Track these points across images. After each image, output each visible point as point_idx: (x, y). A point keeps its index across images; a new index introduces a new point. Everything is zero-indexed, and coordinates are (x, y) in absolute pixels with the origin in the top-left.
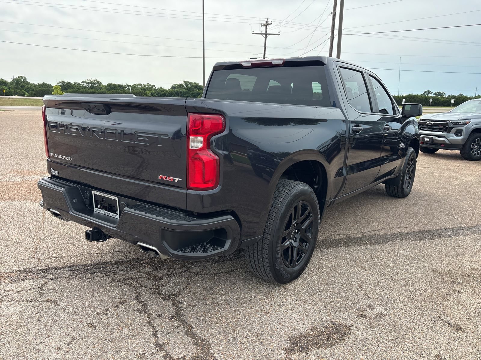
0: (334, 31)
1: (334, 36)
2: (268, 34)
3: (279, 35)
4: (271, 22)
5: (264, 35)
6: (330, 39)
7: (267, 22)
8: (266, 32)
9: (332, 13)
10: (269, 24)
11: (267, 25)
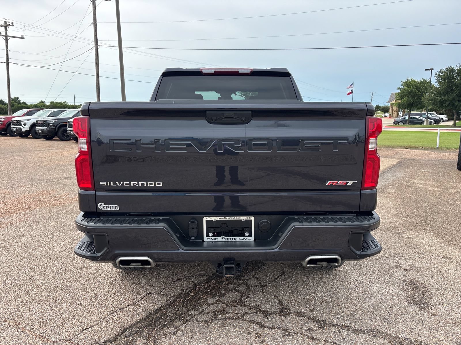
0: (97, 41)
1: (99, 46)
2: (9, 36)
3: (23, 38)
4: (12, 23)
5: (4, 38)
6: (94, 49)
7: (5, 22)
8: (6, 33)
9: (93, 23)
10: (9, 25)
11: (6, 26)
